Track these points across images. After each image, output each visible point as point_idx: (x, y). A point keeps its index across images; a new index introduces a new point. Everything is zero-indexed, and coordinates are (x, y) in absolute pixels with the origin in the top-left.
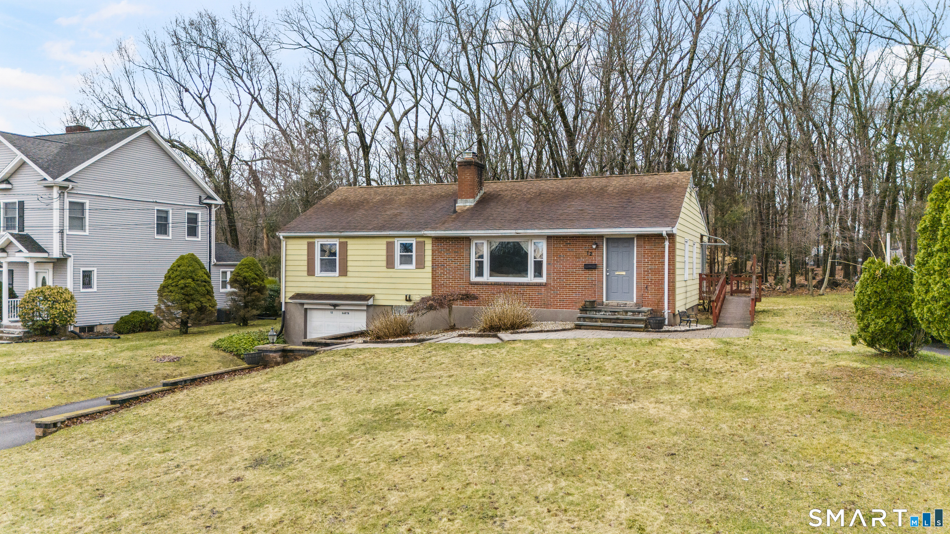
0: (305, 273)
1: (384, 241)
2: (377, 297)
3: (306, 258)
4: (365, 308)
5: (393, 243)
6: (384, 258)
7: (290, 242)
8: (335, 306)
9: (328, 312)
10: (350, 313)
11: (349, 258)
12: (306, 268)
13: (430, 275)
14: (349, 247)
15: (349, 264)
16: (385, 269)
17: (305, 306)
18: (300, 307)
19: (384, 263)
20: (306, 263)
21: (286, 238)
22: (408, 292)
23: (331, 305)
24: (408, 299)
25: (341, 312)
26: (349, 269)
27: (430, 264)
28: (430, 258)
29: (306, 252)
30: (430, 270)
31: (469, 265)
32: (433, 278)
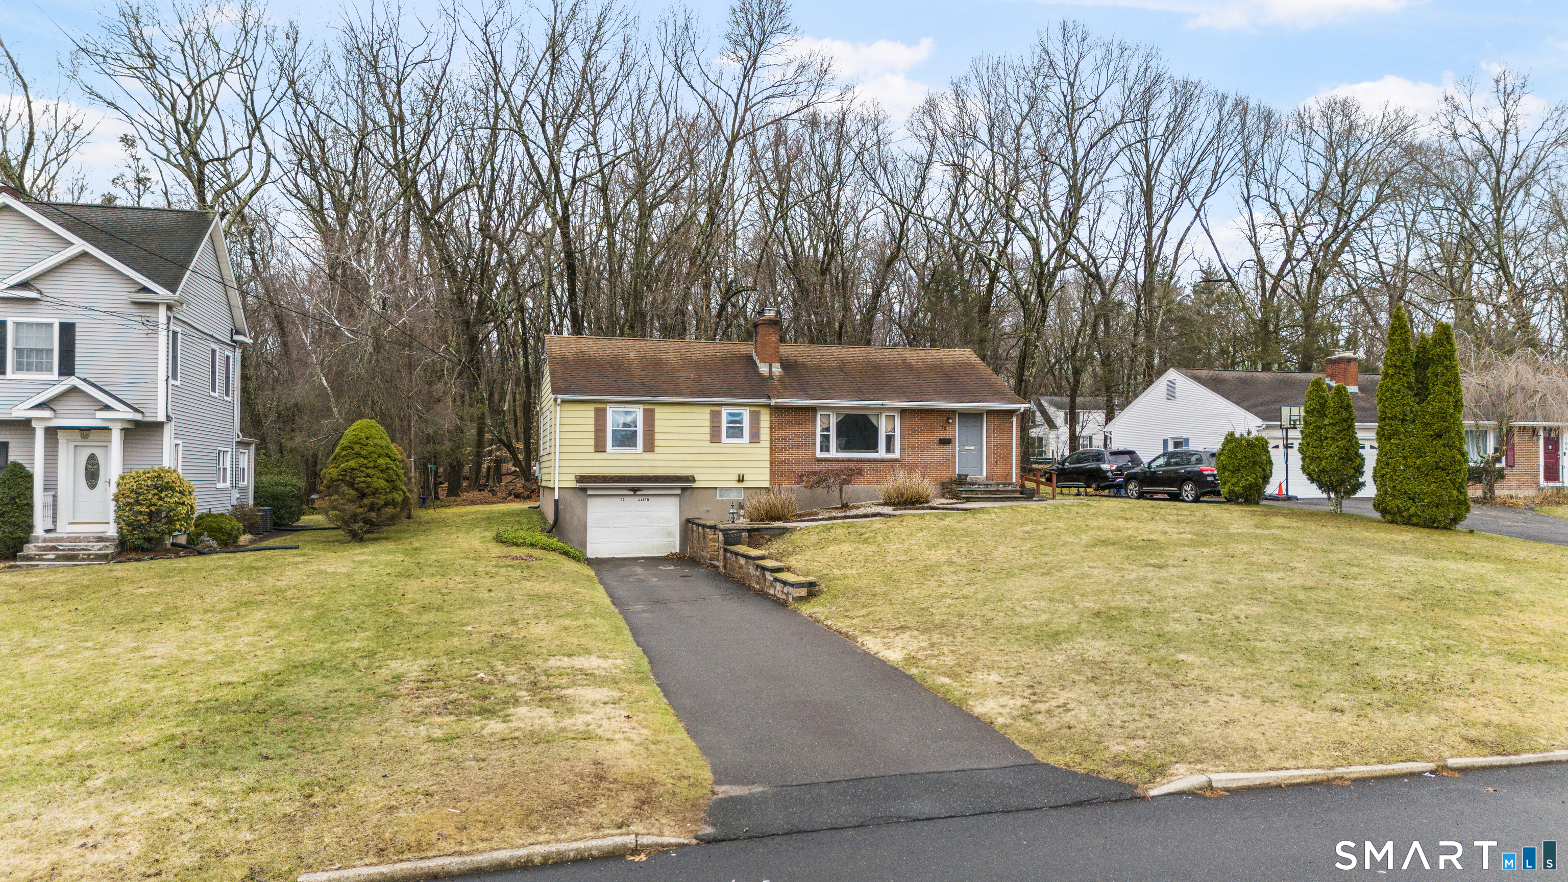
0: (592, 449)
1: (707, 410)
2: (697, 477)
3: (592, 428)
4: (679, 492)
5: (719, 413)
6: (708, 430)
7: (566, 407)
8: (635, 490)
9: (618, 500)
10: (651, 499)
11: (657, 429)
12: (592, 442)
13: (768, 451)
14: (657, 416)
15: (657, 436)
16: (708, 443)
17: (589, 492)
18: (580, 493)
19: (708, 437)
20: (592, 435)
21: (563, 401)
22: (741, 472)
23: (630, 489)
24: (741, 479)
25: (637, 499)
26: (657, 443)
27: (767, 437)
28: (767, 431)
29: (592, 421)
30: (767, 444)
31: (815, 440)
32: (771, 454)
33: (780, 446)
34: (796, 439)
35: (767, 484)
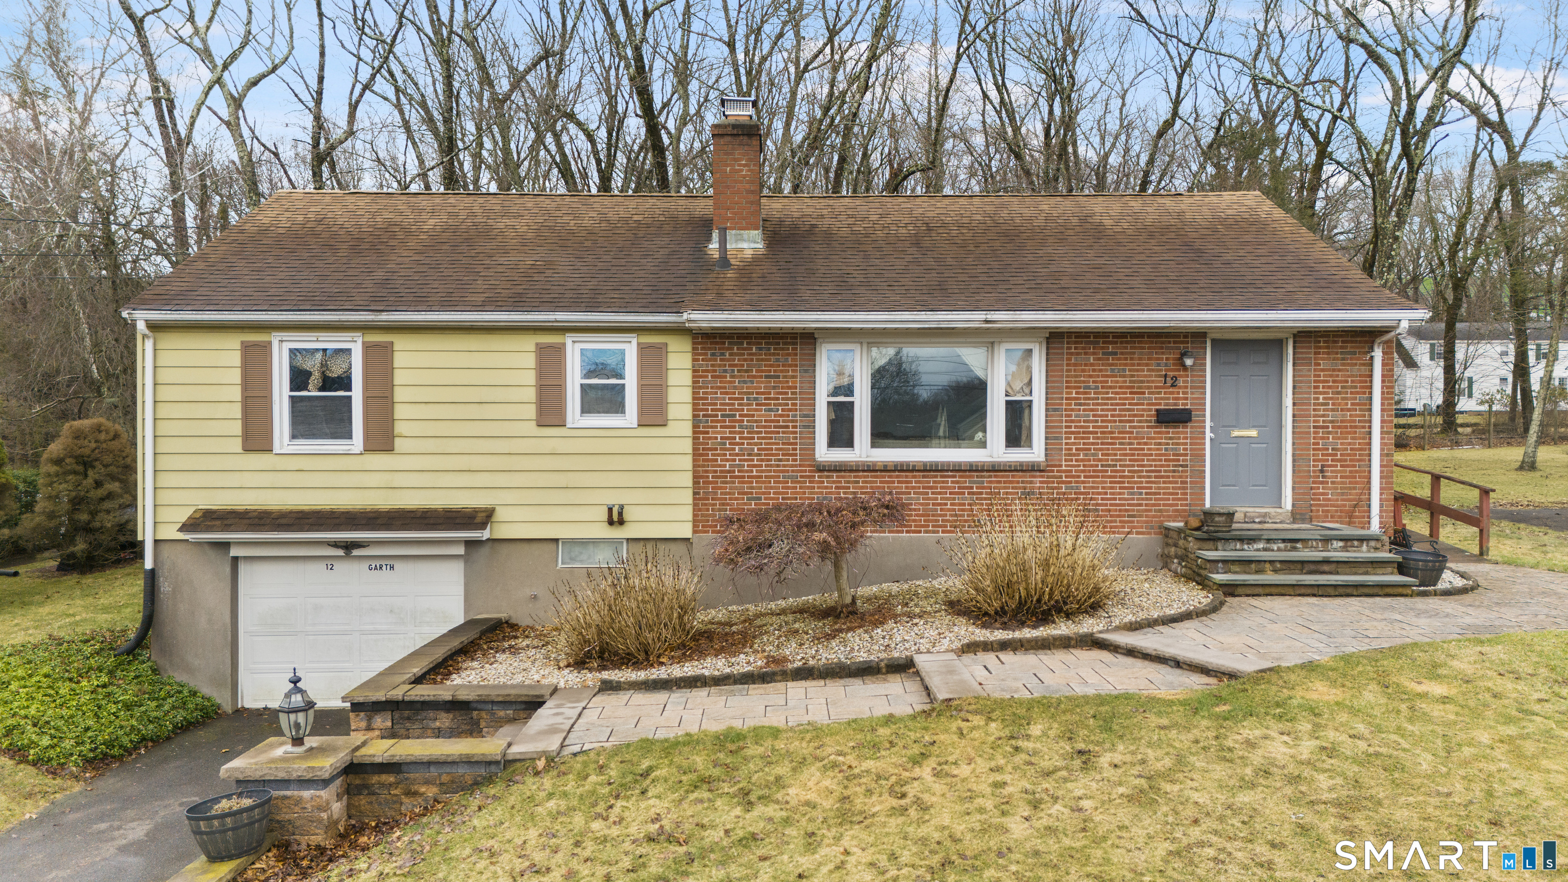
0: (237, 445)
1: (529, 343)
2: (501, 514)
3: (236, 394)
4: (460, 550)
5: (560, 350)
6: (531, 394)
7: (170, 341)
8: (349, 546)
9: (321, 566)
10: (398, 565)
11: (399, 394)
12: (237, 428)
13: (687, 446)
14: (399, 360)
15: (400, 412)
16: (531, 428)
17: (234, 552)
18: (212, 553)
19: (531, 411)
20: (237, 411)
21: (154, 327)
22: (615, 499)
23: (335, 544)
24: (616, 518)
25: (365, 565)
26: (400, 428)
27: (686, 412)
28: (686, 395)
29: (236, 376)
30: (686, 429)
31: (811, 416)
32: (696, 453)
33: (718, 433)
34: (762, 414)
35: (686, 531)
